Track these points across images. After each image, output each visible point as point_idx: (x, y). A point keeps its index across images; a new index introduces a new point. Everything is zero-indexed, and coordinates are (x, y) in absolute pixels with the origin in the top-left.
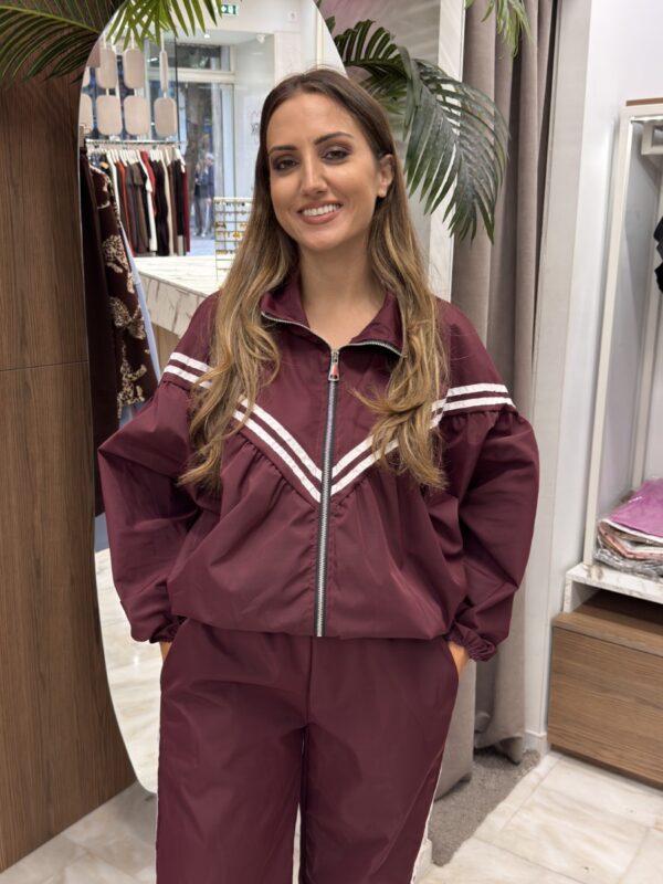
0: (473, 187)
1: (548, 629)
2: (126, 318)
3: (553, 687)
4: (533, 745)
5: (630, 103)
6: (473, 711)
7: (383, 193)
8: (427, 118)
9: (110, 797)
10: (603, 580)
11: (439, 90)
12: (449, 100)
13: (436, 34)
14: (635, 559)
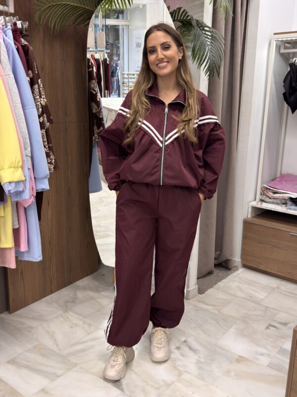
0: (213, 60)
1: (242, 223)
2: (96, 110)
3: (244, 244)
4: (236, 264)
5: (275, 34)
6: (214, 252)
7: (180, 58)
8: (199, 38)
9: (90, 274)
10: (262, 205)
11: (204, 30)
12: (207, 33)
13: (203, 11)
14: (274, 199)
